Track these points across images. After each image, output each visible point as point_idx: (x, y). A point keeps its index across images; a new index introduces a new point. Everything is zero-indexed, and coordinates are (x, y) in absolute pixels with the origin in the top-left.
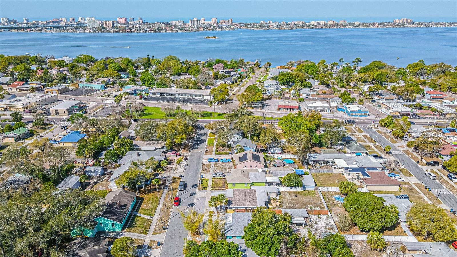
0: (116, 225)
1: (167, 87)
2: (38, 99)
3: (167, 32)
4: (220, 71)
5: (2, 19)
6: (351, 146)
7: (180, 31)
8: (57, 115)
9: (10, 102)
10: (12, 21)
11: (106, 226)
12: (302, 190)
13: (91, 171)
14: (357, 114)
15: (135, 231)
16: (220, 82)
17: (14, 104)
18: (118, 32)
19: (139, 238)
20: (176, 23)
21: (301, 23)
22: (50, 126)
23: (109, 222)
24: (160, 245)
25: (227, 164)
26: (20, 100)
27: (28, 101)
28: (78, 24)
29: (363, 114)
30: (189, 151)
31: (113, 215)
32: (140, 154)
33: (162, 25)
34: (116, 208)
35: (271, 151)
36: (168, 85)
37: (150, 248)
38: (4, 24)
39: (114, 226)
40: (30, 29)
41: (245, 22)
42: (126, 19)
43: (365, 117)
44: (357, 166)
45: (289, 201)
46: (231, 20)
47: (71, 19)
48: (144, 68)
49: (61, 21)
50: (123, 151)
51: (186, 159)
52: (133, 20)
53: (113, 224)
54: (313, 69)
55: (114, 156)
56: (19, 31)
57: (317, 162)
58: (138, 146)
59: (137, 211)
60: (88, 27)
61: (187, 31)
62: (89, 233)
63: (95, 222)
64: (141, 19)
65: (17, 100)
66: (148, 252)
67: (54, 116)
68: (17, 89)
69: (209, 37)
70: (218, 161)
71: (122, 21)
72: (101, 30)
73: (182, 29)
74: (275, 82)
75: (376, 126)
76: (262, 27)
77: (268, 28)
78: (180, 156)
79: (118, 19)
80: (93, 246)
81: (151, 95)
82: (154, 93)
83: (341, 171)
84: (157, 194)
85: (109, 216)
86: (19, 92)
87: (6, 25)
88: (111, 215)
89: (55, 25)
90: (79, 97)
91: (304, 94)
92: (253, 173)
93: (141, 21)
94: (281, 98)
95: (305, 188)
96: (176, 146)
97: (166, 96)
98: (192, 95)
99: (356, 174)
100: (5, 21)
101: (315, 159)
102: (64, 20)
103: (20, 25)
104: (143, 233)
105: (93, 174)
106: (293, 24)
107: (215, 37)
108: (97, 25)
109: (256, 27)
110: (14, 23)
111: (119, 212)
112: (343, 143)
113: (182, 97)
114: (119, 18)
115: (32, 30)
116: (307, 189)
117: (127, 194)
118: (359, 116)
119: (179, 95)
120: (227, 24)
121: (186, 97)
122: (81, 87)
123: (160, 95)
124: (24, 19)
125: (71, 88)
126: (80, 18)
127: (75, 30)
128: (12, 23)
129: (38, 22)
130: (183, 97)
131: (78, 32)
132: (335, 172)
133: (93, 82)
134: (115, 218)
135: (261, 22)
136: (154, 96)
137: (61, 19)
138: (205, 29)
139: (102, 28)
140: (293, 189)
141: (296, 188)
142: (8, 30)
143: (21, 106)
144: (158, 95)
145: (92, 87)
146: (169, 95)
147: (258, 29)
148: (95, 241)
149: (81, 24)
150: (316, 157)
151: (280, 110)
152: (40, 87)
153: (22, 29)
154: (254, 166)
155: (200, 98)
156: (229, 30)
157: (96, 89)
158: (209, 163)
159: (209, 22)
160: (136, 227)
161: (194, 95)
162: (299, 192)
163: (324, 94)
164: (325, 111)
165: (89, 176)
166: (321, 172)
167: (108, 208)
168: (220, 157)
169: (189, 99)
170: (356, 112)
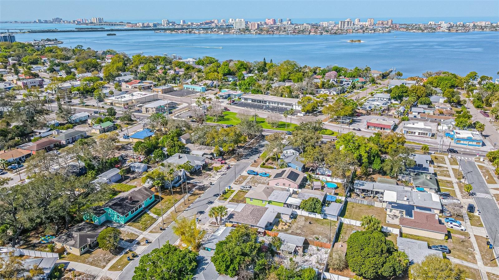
0: (121, 217)
1: (262, 93)
2: (139, 97)
3: (311, 34)
4: (332, 79)
5: (163, 21)
6: (419, 179)
7: (324, 33)
8: (148, 113)
9: (115, 98)
10: (171, 23)
11: (113, 217)
12: (323, 219)
13: (135, 167)
14: (465, 142)
15: (135, 227)
16: (324, 92)
17: (118, 100)
18: (260, 34)
19: (135, 233)
20: (325, 24)
21: (483, 24)
22: (136, 122)
23: (115, 214)
24: (148, 243)
25: (265, 178)
26: (125, 97)
27: (131, 98)
28: (227, 26)
29: (475, 143)
30: (238, 161)
31: (120, 208)
32: (182, 157)
33: (308, 26)
34: (127, 202)
35: (320, 172)
36: (263, 91)
37: (138, 243)
38: (164, 25)
39: (118, 218)
40: (181, 31)
41: (408, 23)
42: (274, 20)
43: (477, 147)
44: (407, 203)
45: (300, 226)
46: (390, 21)
47: (222, 21)
48: (258, 72)
49: (213, 22)
50: (173, 152)
51: (228, 168)
52: (282, 22)
53: (118, 216)
54: (446, 82)
55: (161, 156)
56: (172, 32)
57: (364, 190)
58: (190, 149)
59: (149, 209)
60: (235, 29)
61: (333, 33)
62: (96, 220)
63: (104, 211)
64: (290, 20)
65: (122, 97)
66: (134, 247)
67: (145, 113)
68: (132, 87)
69: (353, 41)
70: (257, 174)
71: (270, 22)
72: (244, 32)
73: (327, 31)
74: (388, 96)
75: (482, 160)
76: (426, 28)
77: (434, 31)
78: (225, 164)
79: (267, 21)
80: (88, 231)
81: (243, 101)
82: (246, 99)
83: (385, 205)
84: (178, 196)
85: (116, 208)
86: (134, 90)
87: (166, 27)
88: (119, 207)
89: (207, 26)
90: (177, 97)
91: (414, 112)
92: (278, 191)
93: (289, 23)
94: (382, 115)
95: (327, 216)
96: (229, 154)
97: (256, 103)
98: (282, 104)
99: (400, 211)
100: (165, 22)
101: (362, 187)
102: (216, 22)
103: (176, 27)
104: (142, 230)
105: (136, 170)
106: (472, 25)
107: (359, 41)
108: (243, 26)
109: (420, 29)
110: (173, 25)
111: (128, 206)
112: (412, 174)
113: (272, 105)
114: (267, 19)
115: (183, 32)
116: (329, 218)
117: (146, 192)
118: (469, 145)
119: (269, 103)
120: (385, 25)
121: (276, 105)
122: (185, 88)
123: (251, 102)
124: (182, 21)
125: (175, 89)
126: (231, 20)
127: (220, 32)
128: (171, 24)
129: (192, 24)
130: (274, 105)
131: (223, 33)
132: (377, 205)
133: (197, 84)
134: (120, 210)
135: (430, 22)
136: (246, 102)
137: (213, 20)
138: (354, 31)
139: (247, 29)
140: (312, 216)
141: (315, 215)
142: (164, 31)
143: (122, 102)
144: (250, 101)
145: (194, 89)
146: (260, 101)
147: (420, 31)
148: (93, 227)
149: (230, 25)
150: (364, 185)
151: (370, 128)
152: (151, 86)
153: (175, 31)
154: (287, 184)
155: (289, 107)
156: (384, 32)
157: (197, 90)
158: (248, 175)
159: (364, 23)
160: (139, 222)
161: (284, 104)
162: (317, 220)
163: (440, 114)
164: (424, 135)
165: (133, 171)
166: (360, 202)
167: (119, 201)
168: (264, 171)
169: (277, 108)
170: (463, 139)
